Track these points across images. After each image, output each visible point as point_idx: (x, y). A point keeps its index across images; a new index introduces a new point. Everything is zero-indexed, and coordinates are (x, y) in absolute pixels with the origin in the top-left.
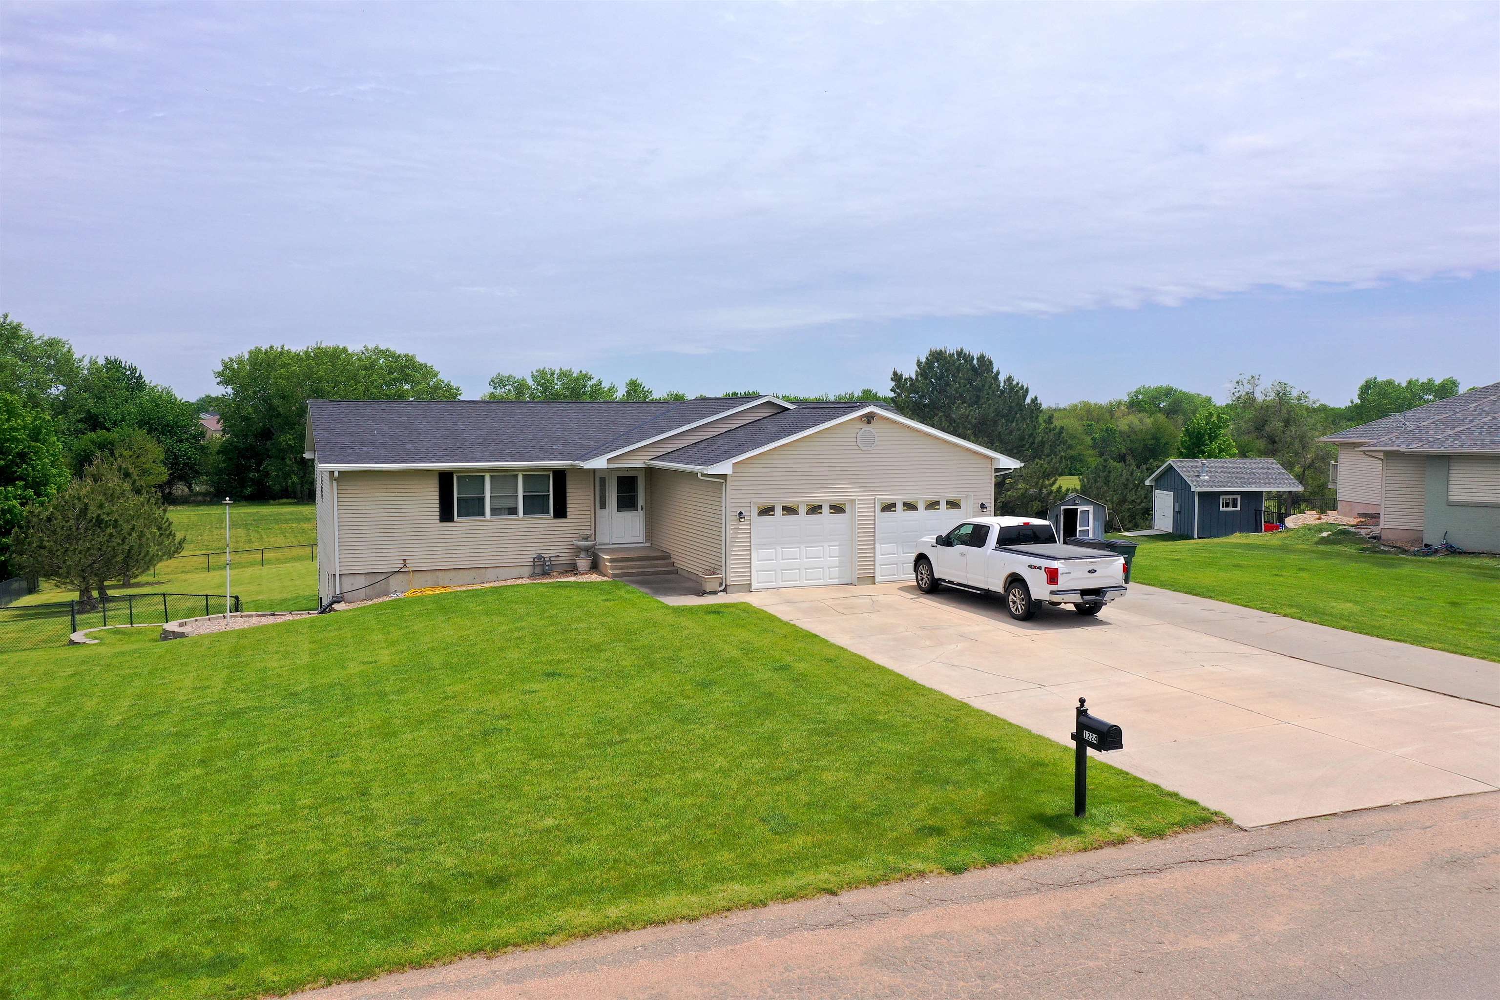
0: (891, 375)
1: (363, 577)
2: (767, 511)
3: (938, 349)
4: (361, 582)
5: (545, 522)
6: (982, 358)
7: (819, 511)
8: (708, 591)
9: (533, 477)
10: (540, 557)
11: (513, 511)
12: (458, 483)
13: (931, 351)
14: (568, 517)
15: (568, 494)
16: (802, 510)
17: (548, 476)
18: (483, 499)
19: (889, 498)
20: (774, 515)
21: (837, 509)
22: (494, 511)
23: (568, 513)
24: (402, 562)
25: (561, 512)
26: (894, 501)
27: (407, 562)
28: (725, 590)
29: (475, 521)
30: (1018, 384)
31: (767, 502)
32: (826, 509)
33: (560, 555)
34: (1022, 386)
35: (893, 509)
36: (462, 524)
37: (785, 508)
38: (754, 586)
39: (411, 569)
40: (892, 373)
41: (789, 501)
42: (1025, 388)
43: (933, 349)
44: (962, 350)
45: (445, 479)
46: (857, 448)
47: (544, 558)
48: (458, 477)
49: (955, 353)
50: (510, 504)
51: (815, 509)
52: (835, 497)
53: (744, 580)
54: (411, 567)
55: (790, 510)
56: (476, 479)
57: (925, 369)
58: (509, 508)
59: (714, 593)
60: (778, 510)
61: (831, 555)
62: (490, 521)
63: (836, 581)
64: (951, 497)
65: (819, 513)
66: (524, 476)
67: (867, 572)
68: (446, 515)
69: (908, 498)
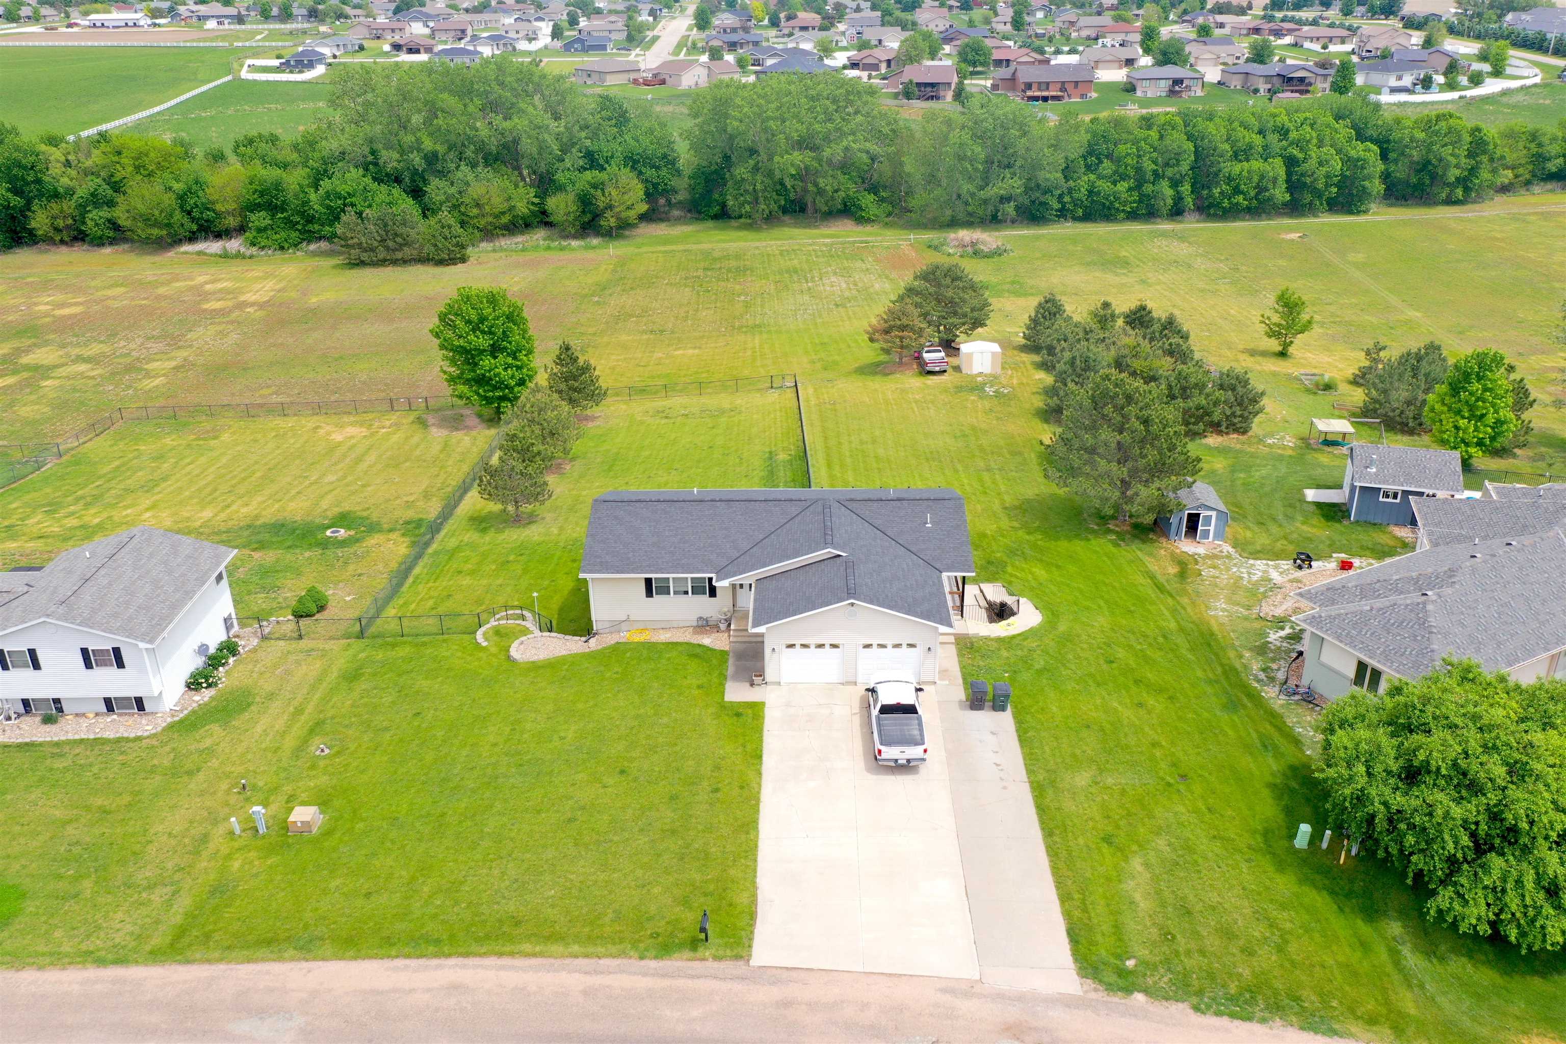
1: (608, 622)
2: (791, 646)
5: (706, 598)
9: (694, 581)
10: (700, 618)
12: (655, 584)
14: (718, 598)
18: (669, 590)
21: (835, 646)
22: (675, 593)
24: (627, 616)
25: (713, 596)
27: (631, 616)
29: (665, 597)
36: (657, 599)
39: (631, 619)
45: (648, 581)
46: (846, 618)
47: (703, 618)
48: (656, 581)
50: (684, 590)
51: (821, 646)
52: (834, 642)
55: (804, 646)
56: (665, 581)
58: (685, 594)
62: (673, 598)
64: (910, 642)
66: (690, 581)
68: (649, 595)
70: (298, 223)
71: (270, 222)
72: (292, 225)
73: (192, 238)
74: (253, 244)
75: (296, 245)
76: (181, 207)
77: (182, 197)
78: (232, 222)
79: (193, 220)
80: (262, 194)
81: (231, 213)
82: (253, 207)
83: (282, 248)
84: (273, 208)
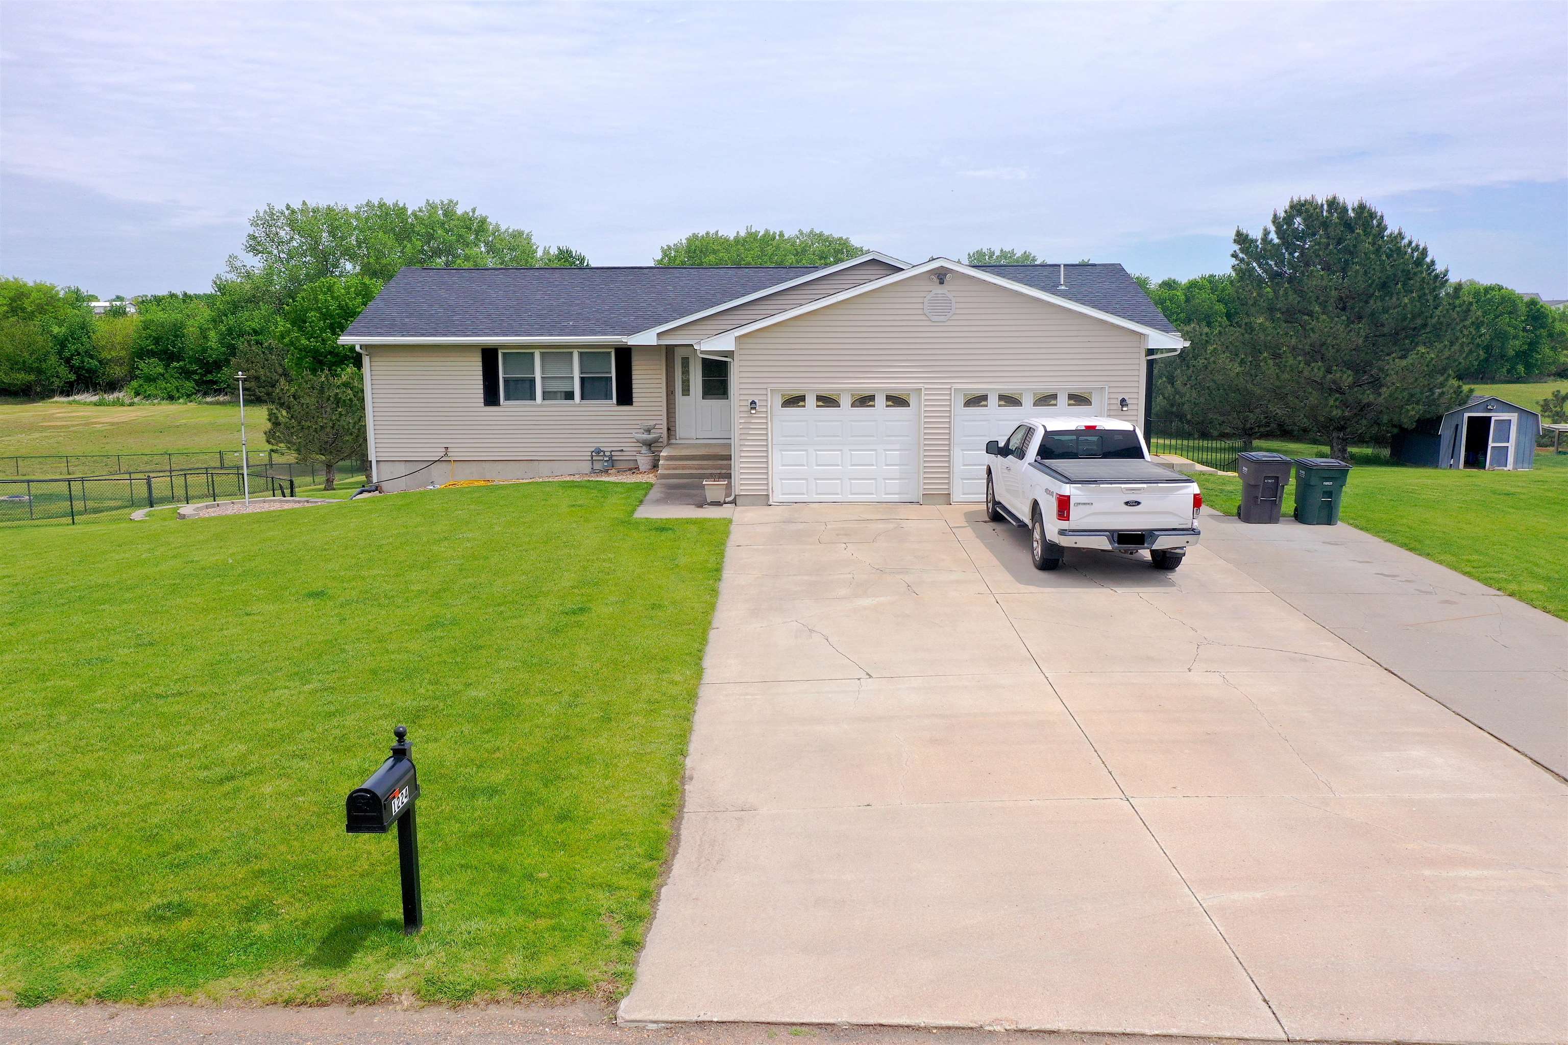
0: (1232, 235)
1: (403, 465)
2: (795, 401)
3: (1303, 199)
4: (402, 469)
5: (608, 408)
6: (1362, 208)
7: (871, 403)
8: (709, 501)
9: (589, 355)
10: (598, 451)
11: (569, 396)
12: (504, 363)
13: (1292, 201)
14: (634, 404)
15: (634, 377)
16: (846, 401)
17: (610, 353)
18: (532, 381)
19: (978, 387)
20: (804, 406)
21: (897, 401)
22: (546, 395)
23: (634, 400)
24: (444, 450)
25: (625, 398)
26: (984, 393)
27: (449, 450)
28: (734, 502)
29: (525, 406)
30: (1410, 243)
31: (795, 388)
32: (880, 401)
33: (624, 449)
34: (1417, 246)
35: (983, 403)
36: (508, 408)
37: (820, 398)
38: (776, 497)
39: (452, 459)
40: (1234, 233)
41: (826, 388)
42: (1421, 247)
43: (1296, 199)
44: (1335, 198)
45: (489, 356)
46: (924, 318)
47: (604, 452)
48: (504, 354)
49: (1324, 202)
50: (564, 387)
51: (865, 401)
52: (897, 386)
53: (759, 490)
54: (453, 456)
55: (827, 401)
56: (523, 356)
57: (1283, 224)
58: (566, 392)
59: (718, 504)
60: (811, 401)
61: (888, 463)
62: (541, 406)
63: (895, 498)
64: (1077, 387)
65: (871, 406)
66: (581, 354)
67: (941, 488)
68: (491, 397)
69: (1008, 388)
70: (195, 372)
71: (162, 371)
72: (186, 374)
73: (68, 390)
74: (137, 394)
75: (188, 396)
76: (60, 353)
77: (62, 343)
78: (118, 372)
79: (72, 368)
80: (157, 341)
81: (118, 361)
82: (142, 353)
83: (171, 398)
84: (168, 356)
